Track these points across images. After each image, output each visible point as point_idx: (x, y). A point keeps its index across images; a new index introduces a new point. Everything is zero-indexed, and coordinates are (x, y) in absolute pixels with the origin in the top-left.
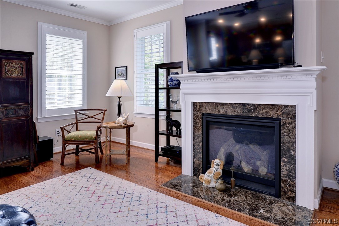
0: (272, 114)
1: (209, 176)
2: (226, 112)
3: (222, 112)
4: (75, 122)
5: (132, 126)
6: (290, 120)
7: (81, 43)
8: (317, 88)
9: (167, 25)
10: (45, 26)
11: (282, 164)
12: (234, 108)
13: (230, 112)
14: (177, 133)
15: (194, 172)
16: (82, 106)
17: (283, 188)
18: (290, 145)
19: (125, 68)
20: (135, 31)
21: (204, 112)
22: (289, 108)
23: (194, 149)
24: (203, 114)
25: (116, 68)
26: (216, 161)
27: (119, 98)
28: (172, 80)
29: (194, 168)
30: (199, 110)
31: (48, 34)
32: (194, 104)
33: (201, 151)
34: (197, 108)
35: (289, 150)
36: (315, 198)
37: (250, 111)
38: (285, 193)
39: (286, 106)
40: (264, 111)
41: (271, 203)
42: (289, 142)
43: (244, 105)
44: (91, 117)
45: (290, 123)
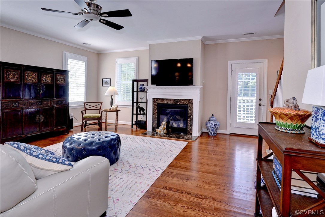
0: (185, 103)
1: (160, 129)
2: (168, 103)
3: (166, 102)
4: (84, 109)
5: (120, 110)
6: (191, 105)
7: (84, 64)
8: (200, 93)
9: (137, 59)
10: (68, 54)
11: (188, 121)
12: (171, 101)
13: (169, 103)
14: (143, 113)
15: (153, 130)
16: (84, 101)
17: (188, 130)
18: (191, 114)
19: (109, 79)
20: (117, 59)
21: (158, 103)
22: (191, 101)
23: (153, 119)
24: (157, 103)
25: (102, 79)
26: (164, 123)
27: (112, 96)
28: (141, 88)
29: (153, 128)
30: (156, 102)
31: (69, 58)
32: (154, 99)
33: (156, 120)
34: (155, 101)
35: (190, 116)
36: (198, 132)
37: (177, 101)
38: (189, 132)
39: (190, 100)
40: (182, 102)
41: (184, 136)
42: (190, 113)
43: (175, 99)
44: (94, 107)
45: (191, 106)
